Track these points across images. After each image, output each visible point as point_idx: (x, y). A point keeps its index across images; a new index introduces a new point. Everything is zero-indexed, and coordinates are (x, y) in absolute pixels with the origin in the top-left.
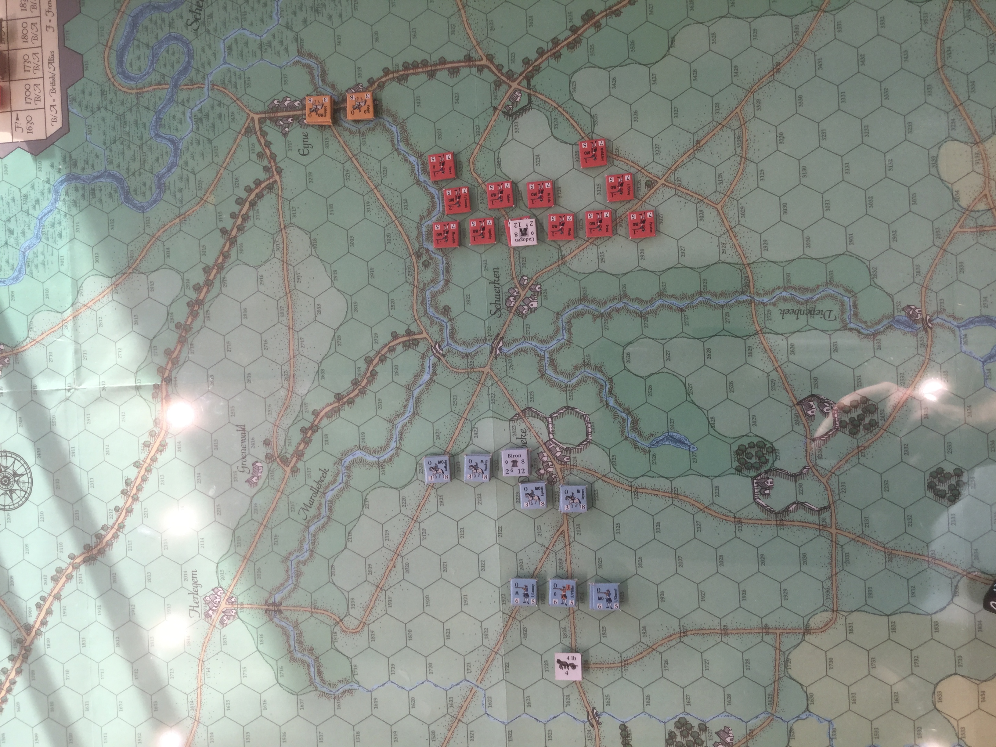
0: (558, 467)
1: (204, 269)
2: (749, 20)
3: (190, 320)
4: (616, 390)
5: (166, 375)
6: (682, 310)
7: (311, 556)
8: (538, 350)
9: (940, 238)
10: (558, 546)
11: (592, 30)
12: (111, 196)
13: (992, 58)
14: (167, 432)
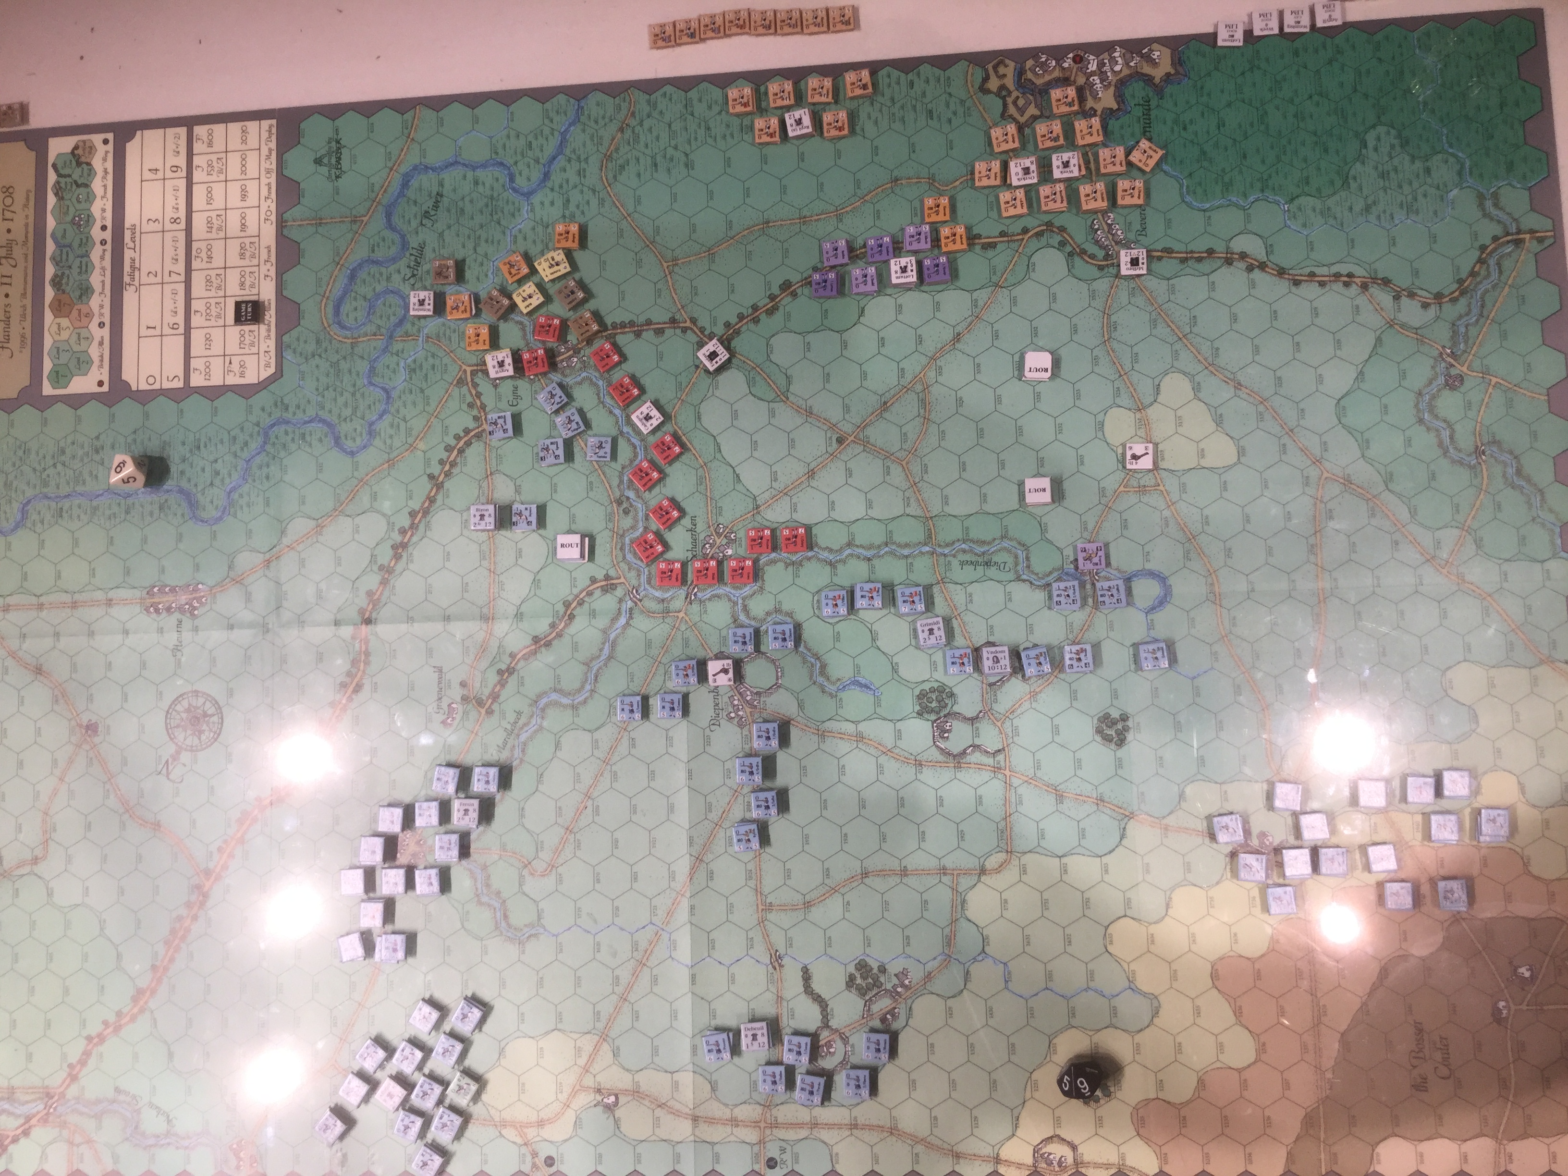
0: (748, 710)
1: (410, 513)
2: (934, 294)
3: (393, 562)
4: (806, 637)
5: (367, 616)
6: (869, 560)
7: (502, 798)
8: (732, 596)
9: (1106, 497)
10: (747, 789)
11: (789, 299)
12: (320, 440)
13: (1154, 332)
14: (364, 671)
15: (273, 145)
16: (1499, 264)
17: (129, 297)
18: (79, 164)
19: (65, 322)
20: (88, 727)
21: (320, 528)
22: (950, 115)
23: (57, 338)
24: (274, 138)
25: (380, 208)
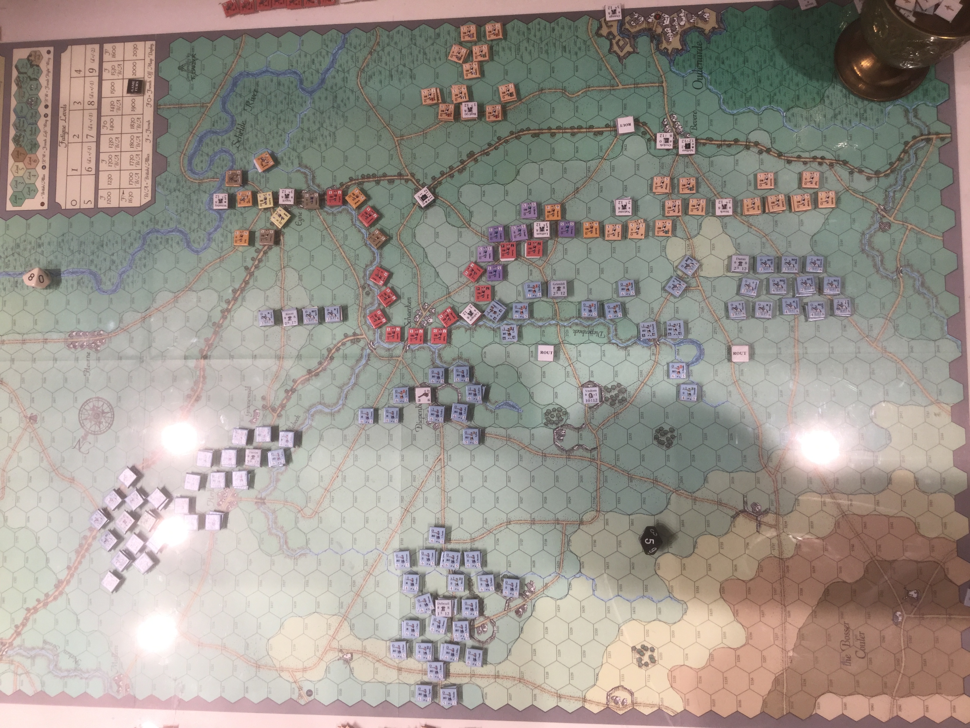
1: (233, 291)
2: (563, 162)
3: (222, 321)
4: (477, 374)
5: (204, 354)
7: (286, 469)
8: (432, 348)
9: (666, 293)
10: (438, 468)
11: (473, 163)
12: (178, 243)
13: (699, 190)
14: (202, 389)
15: (153, 57)
16: (916, 153)
17: (61, 150)
18: (32, 66)
19: (21, 165)
20: (30, 418)
21: (176, 299)
22: (576, 49)
23: (16, 175)
24: (154, 53)
25: (219, 99)
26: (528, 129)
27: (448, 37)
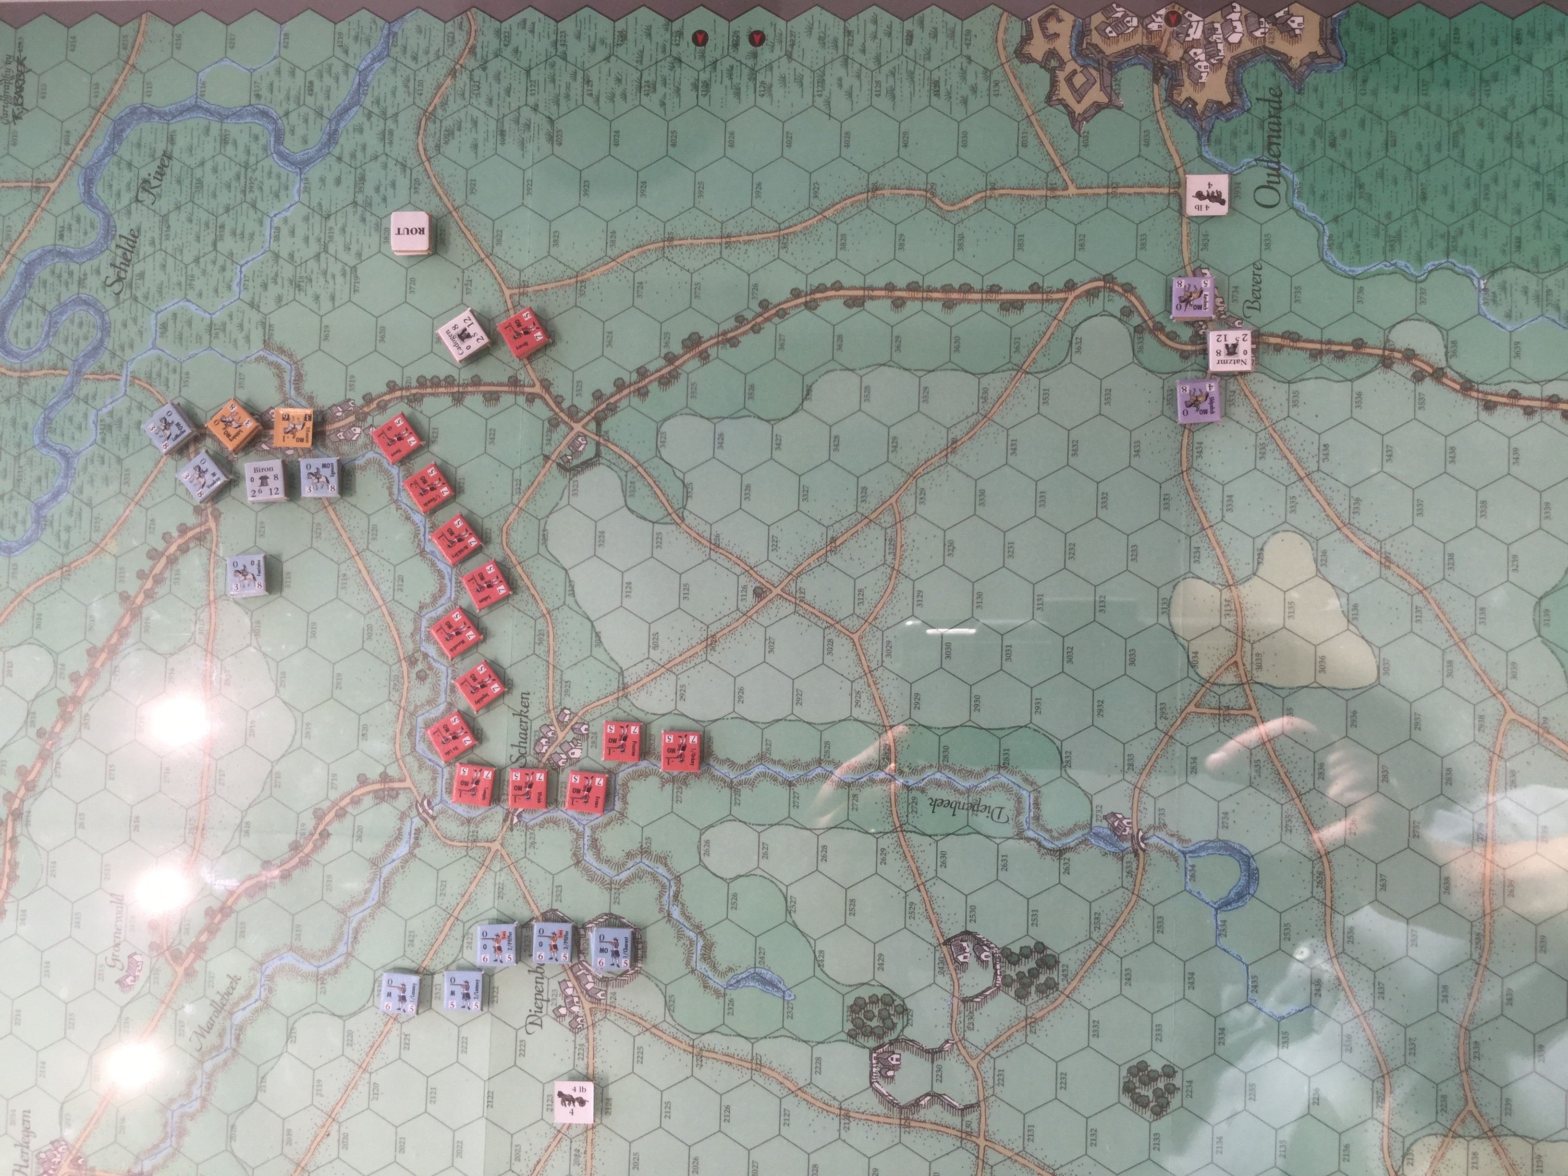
0: (587, 1005)
1: (88, 652)
2: (920, 373)
3: (59, 726)
4: (685, 896)
5: (16, 805)
6: (791, 784)
7: (203, 1107)
8: (576, 823)
9: (1166, 719)
11: (696, 363)
13: (1261, 464)
14: (7, 893)
22: (965, 91)
25: (77, 170)
26: (837, 286)
27: (646, 41)
